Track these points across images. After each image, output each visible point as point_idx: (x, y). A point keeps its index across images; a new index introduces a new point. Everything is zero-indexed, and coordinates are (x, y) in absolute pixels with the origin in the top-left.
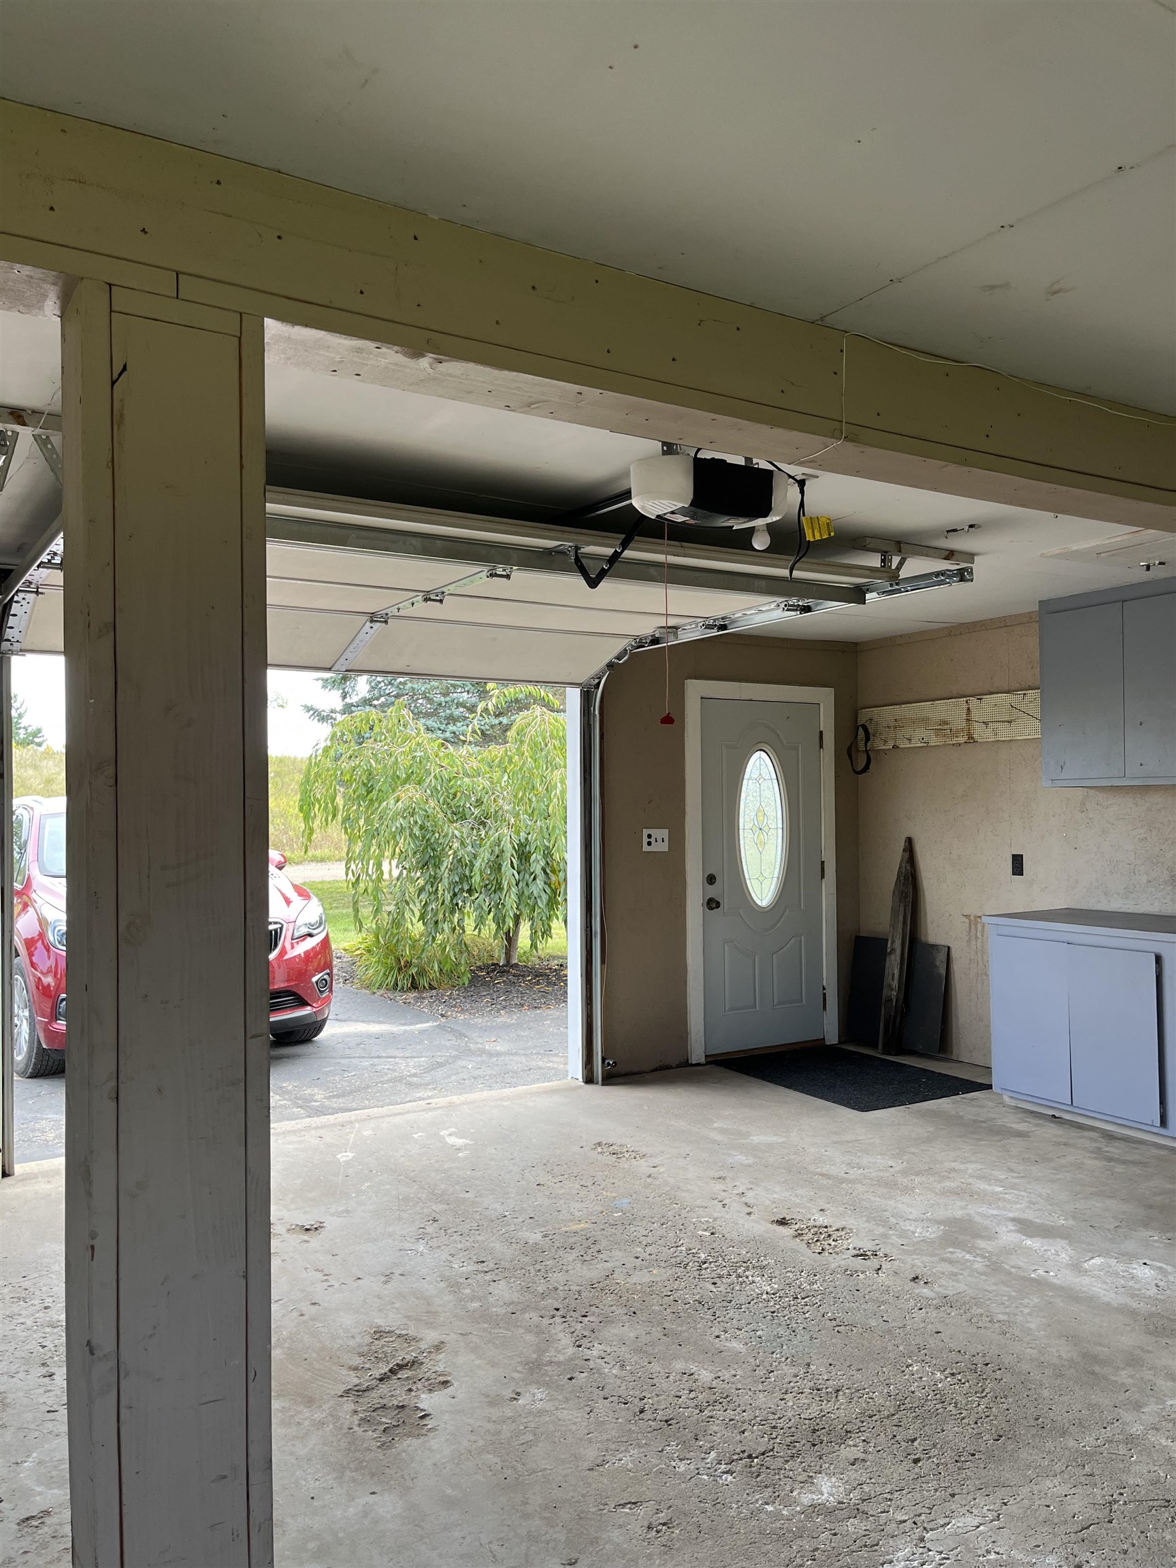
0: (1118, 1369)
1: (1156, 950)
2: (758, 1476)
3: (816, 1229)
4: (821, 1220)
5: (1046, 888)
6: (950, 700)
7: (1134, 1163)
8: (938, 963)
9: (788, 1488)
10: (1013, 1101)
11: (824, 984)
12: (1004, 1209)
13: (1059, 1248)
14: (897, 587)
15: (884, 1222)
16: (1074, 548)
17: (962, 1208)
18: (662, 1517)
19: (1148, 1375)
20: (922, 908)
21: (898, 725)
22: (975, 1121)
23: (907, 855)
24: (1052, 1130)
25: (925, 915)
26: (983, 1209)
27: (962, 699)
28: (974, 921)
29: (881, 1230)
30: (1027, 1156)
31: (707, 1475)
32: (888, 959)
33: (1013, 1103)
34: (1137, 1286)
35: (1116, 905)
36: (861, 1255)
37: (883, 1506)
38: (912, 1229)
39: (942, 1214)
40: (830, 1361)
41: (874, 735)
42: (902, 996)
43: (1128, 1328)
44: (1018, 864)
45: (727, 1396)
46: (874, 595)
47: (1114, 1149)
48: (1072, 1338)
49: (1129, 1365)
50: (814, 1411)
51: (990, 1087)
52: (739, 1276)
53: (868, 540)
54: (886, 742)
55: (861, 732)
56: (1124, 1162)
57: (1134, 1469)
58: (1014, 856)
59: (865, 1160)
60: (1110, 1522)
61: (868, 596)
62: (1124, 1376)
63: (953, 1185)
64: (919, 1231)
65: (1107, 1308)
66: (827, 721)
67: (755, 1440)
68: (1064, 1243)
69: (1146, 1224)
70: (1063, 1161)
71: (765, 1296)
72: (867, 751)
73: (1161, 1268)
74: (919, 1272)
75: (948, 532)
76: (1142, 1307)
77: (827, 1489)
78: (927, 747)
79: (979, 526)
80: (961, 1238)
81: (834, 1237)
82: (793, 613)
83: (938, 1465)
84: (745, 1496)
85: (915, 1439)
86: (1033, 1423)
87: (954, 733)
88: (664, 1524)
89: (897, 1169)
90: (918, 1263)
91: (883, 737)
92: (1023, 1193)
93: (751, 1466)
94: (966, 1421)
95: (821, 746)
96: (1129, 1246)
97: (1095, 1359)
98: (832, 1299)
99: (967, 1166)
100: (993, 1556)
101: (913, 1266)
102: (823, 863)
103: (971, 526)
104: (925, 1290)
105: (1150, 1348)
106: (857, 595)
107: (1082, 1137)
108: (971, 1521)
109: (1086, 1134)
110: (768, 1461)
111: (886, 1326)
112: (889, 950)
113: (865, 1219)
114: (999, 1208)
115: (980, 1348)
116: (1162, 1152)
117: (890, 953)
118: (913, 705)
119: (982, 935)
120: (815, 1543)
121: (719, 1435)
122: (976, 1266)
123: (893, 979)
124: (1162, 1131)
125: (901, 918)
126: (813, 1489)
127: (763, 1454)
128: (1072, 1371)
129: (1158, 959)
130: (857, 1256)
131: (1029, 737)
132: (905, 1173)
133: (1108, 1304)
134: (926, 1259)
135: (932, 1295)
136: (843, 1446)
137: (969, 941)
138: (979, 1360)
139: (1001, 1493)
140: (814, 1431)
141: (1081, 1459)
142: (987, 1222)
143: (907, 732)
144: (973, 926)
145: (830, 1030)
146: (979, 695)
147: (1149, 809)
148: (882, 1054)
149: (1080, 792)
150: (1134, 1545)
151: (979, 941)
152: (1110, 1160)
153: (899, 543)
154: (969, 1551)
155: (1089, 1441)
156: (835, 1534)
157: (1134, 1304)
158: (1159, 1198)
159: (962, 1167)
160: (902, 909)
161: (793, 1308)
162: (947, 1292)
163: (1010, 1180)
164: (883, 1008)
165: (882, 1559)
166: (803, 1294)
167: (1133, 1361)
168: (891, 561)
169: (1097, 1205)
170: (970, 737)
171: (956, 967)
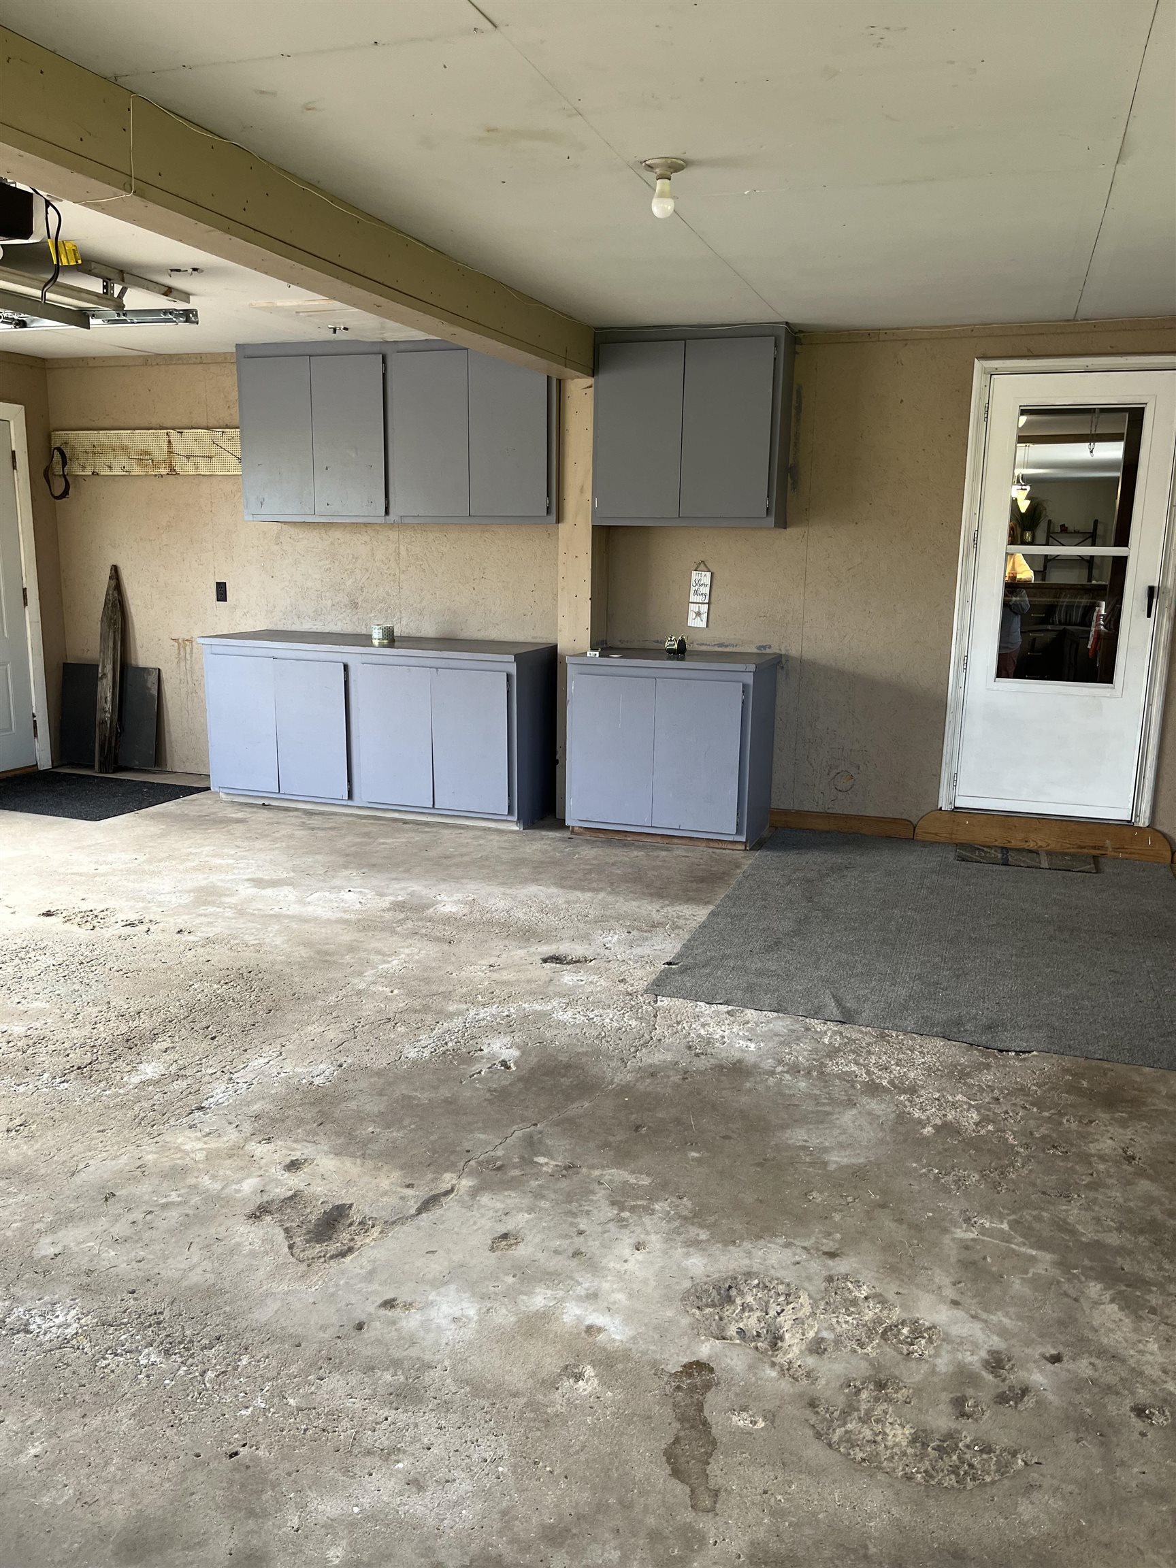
0: (343, 955)
1: (345, 661)
2: (90, 1077)
3: (83, 914)
4: (85, 906)
5: (248, 612)
6: (151, 431)
7: (330, 828)
8: (149, 685)
9: (118, 1078)
10: (229, 797)
11: (34, 712)
12: (239, 873)
13: (287, 892)
14: (124, 318)
15: (143, 899)
16: (279, 304)
17: (205, 879)
18: (18, 1121)
19: (363, 955)
20: (131, 634)
21: (96, 451)
22: (199, 816)
23: (113, 583)
24: (264, 815)
25: (135, 640)
26: (223, 876)
27: (162, 431)
28: (184, 644)
29: (141, 905)
30: (248, 835)
31: (46, 1088)
32: (99, 683)
33: (229, 798)
34: (347, 905)
35: (307, 626)
36: (130, 924)
37: (198, 1068)
38: (168, 899)
39: (189, 885)
40: (127, 996)
41: (70, 460)
42: (116, 718)
43: (346, 931)
44: (221, 592)
45: (44, 1038)
46: (100, 321)
47: (315, 821)
48: (307, 944)
49: (349, 952)
50: (124, 1028)
51: (208, 789)
52: (22, 959)
53: (93, 265)
54: (84, 467)
55: (56, 453)
56: (323, 829)
57: (364, 1007)
58: (218, 584)
59: (110, 858)
60: (355, 1038)
61: (92, 321)
62: (348, 958)
63: (193, 864)
64: (174, 900)
65: (329, 922)
66: (17, 439)
67: (76, 1058)
68: (290, 888)
69: (346, 867)
70: (277, 835)
71: (52, 967)
72: (64, 476)
73: (361, 892)
74: (181, 927)
75: (172, 270)
76: (353, 917)
77: (150, 1070)
78: (128, 476)
79: (202, 271)
80: (209, 899)
81: (100, 917)
82: (10, 326)
83: (230, 1037)
84: (84, 1091)
85: (209, 1026)
86: (291, 998)
87: (156, 464)
88: (21, 1125)
89: (142, 860)
90: (181, 921)
91: (81, 462)
92: (251, 861)
93: (82, 1073)
94: (244, 1007)
95: (14, 467)
96: (337, 882)
97: (326, 953)
98: (114, 958)
99: (202, 849)
100: (283, 1075)
101: (176, 924)
102: (25, 590)
103: (195, 270)
104: (189, 938)
105: (362, 939)
106: (81, 318)
107: (289, 816)
108: (262, 1061)
109: (291, 814)
110: (96, 1067)
111: (166, 965)
112: (100, 675)
113: (124, 899)
114: (234, 874)
115: (243, 963)
116: (350, 819)
117: (102, 678)
118: (112, 432)
119: (191, 657)
120: (151, 1102)
121: (47, 1062)
122: (227, 914)
123: (106, 702)
124: (350, 803)
125: (111, 644)
126: (139, 1073)
127: (90, 1064)
128: (312, 963)
129: (346, 667)
130: (126, 925)
131: (228, 473)
132: (149, 862)
133: (329, 919)
134: (186, 917)
135: (197, 939)
136: (154, 1044)
137: (178, 662)
138: (244, 970)
139: (279, 1041)
140: (128, 1040)
141: (329, 1011)
142: (228, 885)
143: (108, 459)
144: (182, 649)
145: (42, 754)
146: (180, 429)
147: (332, 543)
148: (101, 773)
149: (275, 526)
150: (372, 1046)
151: (189, 662)
152: (313, 829)
153: (122, 271)
154: (266, 1076)
155: (332, 999)
156: (165, 1093)
157: (347, 916)
158: (353, 849)
159: (198, 850)
160: (111, 635)
161: (81, 971)
162: (208, 935)
163: (239, 854)
164: (97, 730)
165: (205, 1097)
166: (88, 960)
167: (352, 949)
168: (113, 288)
169: (310, 860)
170: (173, 469)
171: (167, 688)
